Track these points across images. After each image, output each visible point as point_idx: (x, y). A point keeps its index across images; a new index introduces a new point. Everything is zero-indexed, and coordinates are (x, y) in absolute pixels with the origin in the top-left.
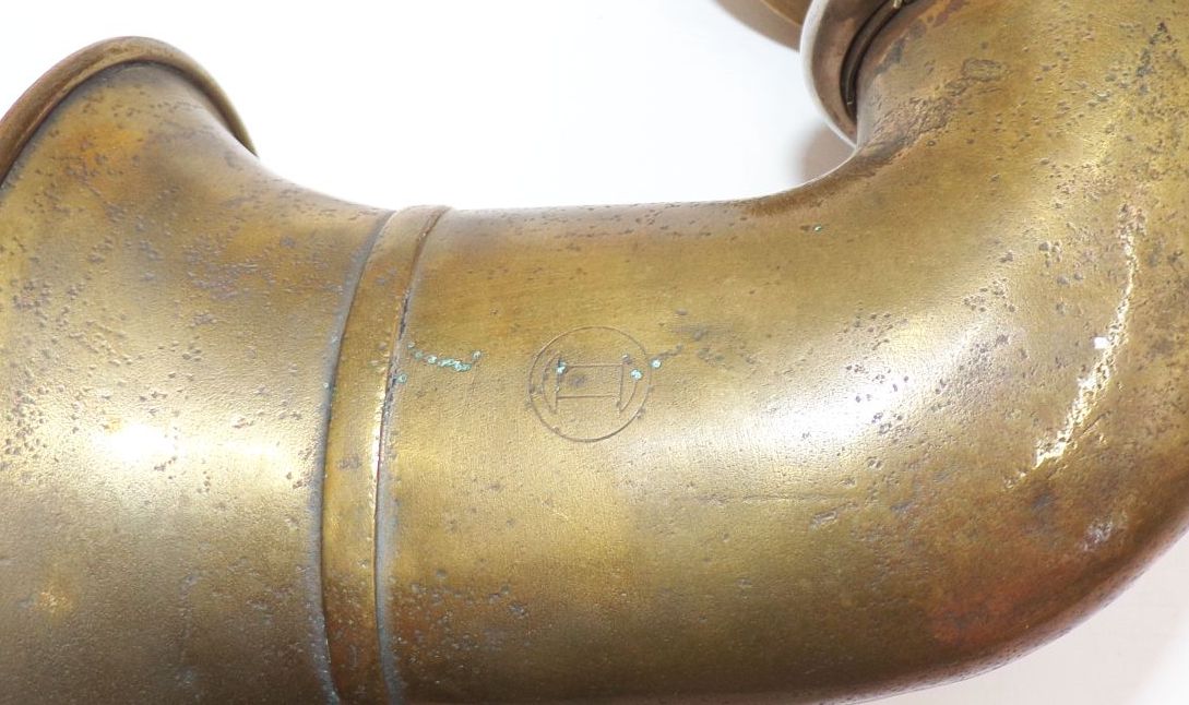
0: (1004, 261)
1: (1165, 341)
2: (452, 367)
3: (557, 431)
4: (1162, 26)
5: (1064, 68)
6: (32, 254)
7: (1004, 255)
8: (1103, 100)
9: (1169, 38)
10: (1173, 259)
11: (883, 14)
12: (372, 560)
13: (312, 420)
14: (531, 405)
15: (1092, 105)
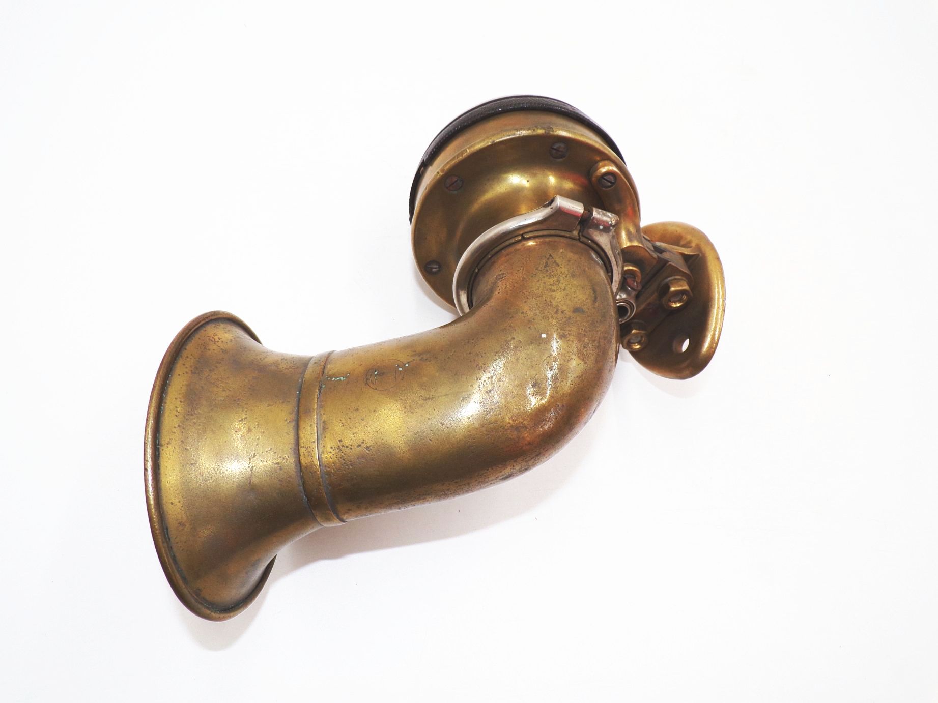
0: (511, 318)
1: (564, 334)
2: (340, 380)
3: (376, 389)
4: (550, 255)
5: (523, 269)
6: (197, 359)
7: (511, 316)
8: (535, 274)
9: (553, 258)
10: (563, 312)
11: (474, 274)
12: (316, 441)
13: (293, 402)
14: (367, 384)
15: (532, 276)
